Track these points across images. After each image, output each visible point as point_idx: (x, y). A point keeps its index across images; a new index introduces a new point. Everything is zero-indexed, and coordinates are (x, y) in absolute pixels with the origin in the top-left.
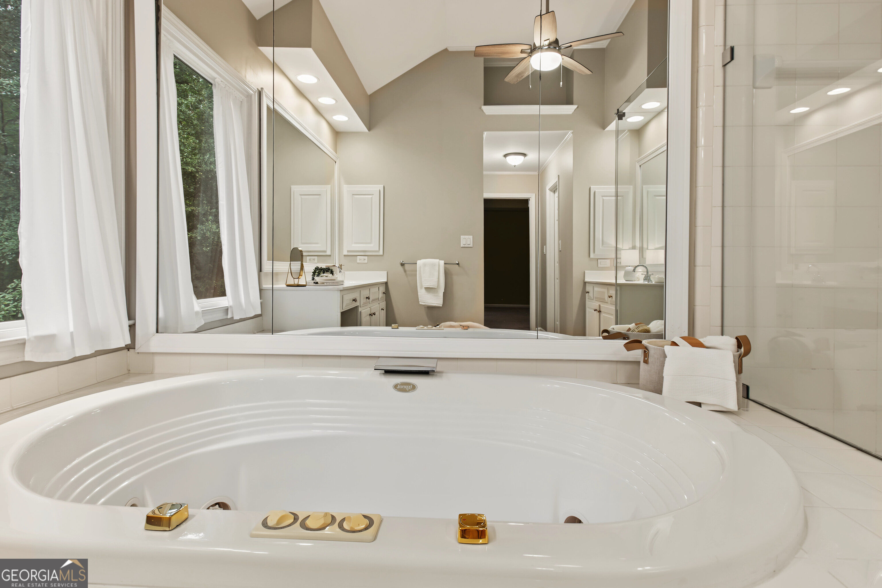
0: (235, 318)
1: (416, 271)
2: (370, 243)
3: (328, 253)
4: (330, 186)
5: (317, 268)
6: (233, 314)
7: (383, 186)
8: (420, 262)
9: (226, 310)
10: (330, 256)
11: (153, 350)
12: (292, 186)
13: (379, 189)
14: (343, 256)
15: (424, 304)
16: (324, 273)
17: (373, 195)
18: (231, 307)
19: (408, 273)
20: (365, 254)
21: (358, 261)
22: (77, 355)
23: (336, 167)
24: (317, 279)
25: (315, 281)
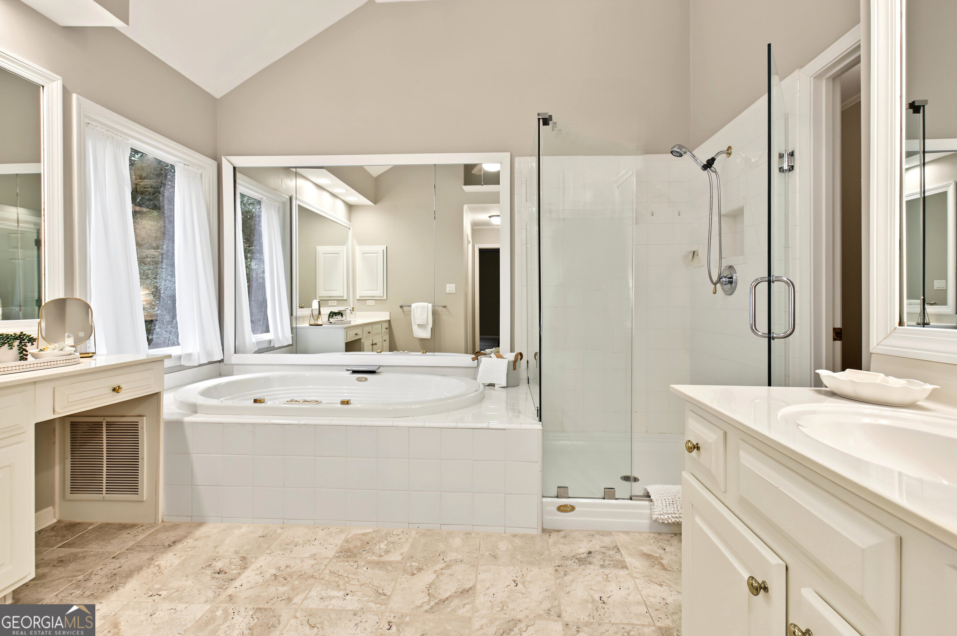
0: (275, 347)
1: (411, 311)
2: (377, 290)
3: (345, 298)
4: (346, 246)
5: (331, 312)
6: (274, 344)
7: (386, 246)
8: (413, 305)
9: (270, 341)
10: (346, 300)
11: (233, 362)
12: (317, 247)
13: (382, 249)
14: (356, 300)
15: (417, 337)
16: (336, 316)
17: (378, 253)
18: (273, 339)
19: (405, 313)
20: (372, 298)
21: (368, 304)
22: (201, 363)
23: (350, 232)
24: (331, 320)
25: (330, 321)
